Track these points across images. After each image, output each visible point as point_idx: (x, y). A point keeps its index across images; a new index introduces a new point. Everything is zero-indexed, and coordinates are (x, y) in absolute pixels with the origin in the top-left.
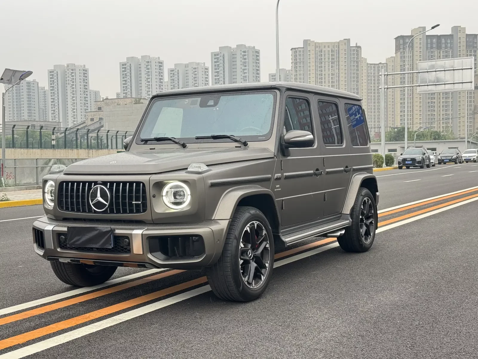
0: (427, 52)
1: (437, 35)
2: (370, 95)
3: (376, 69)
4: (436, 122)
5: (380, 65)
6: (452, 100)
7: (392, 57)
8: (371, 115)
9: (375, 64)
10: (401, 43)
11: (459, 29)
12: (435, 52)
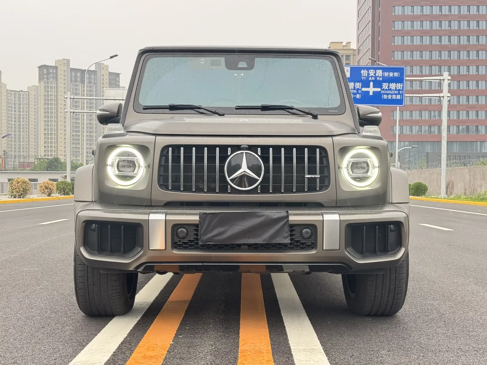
0: (72, 85)
1: (81, 70)
2: (10, 123)
3: (17, 96)
4: (80, 155)
5: (21, 92)
6: (96, 135)
7: (34, 86)
8: (11, 144)
9: (15, 91)
10: (44, 73)
11: (102, 66)
12: (79, 86)
